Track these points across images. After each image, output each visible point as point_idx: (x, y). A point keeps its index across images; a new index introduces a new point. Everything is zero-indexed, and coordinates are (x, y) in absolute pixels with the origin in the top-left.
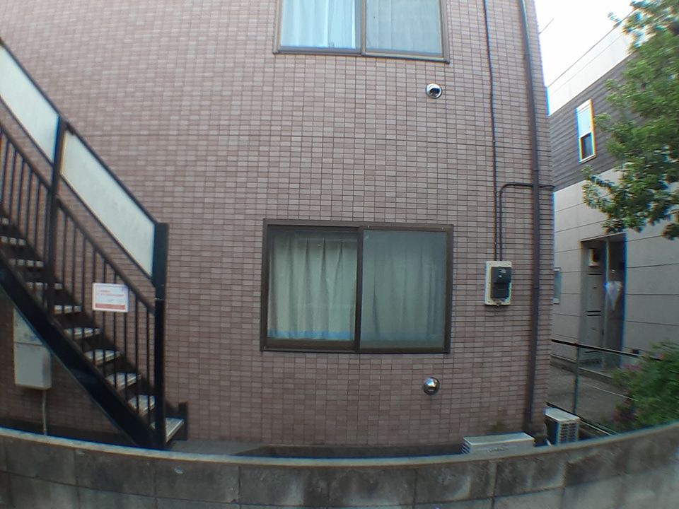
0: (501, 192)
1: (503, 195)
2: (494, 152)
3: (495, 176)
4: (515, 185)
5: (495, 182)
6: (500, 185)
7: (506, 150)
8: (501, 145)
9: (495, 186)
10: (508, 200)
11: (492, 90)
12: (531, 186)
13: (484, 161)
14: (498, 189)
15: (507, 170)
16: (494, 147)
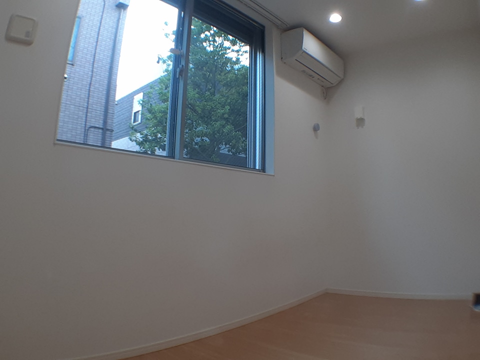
0: (88, 130)
1: (89, 131)
2: (87, 110)
3: (86, 122)
4: (95, 127)
5: (86, 125)
6: (88, 126)
7: (93, 111)
8: (91, 107)
9: (85, 127)
10: (91, 134)
11: (91, 81)
12: (102, 129)
13: (82, 114)
14: (87, 128)
15: (92, 120)
16: (87, 108)
